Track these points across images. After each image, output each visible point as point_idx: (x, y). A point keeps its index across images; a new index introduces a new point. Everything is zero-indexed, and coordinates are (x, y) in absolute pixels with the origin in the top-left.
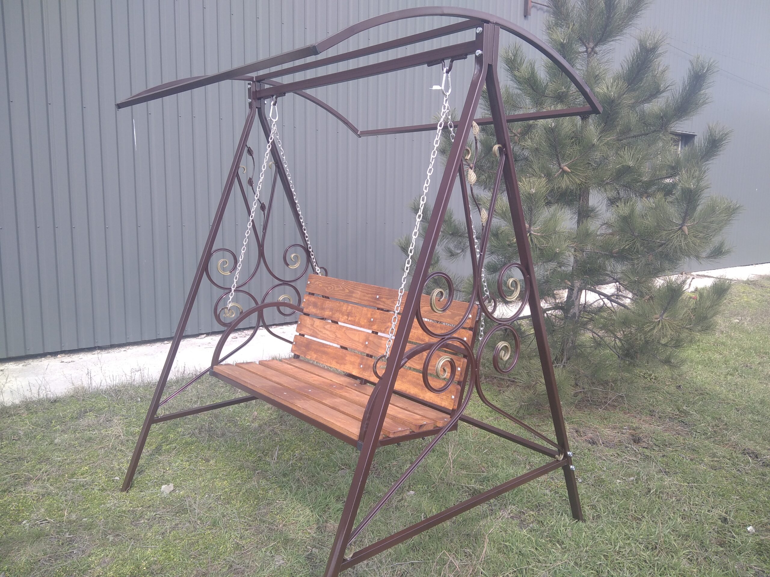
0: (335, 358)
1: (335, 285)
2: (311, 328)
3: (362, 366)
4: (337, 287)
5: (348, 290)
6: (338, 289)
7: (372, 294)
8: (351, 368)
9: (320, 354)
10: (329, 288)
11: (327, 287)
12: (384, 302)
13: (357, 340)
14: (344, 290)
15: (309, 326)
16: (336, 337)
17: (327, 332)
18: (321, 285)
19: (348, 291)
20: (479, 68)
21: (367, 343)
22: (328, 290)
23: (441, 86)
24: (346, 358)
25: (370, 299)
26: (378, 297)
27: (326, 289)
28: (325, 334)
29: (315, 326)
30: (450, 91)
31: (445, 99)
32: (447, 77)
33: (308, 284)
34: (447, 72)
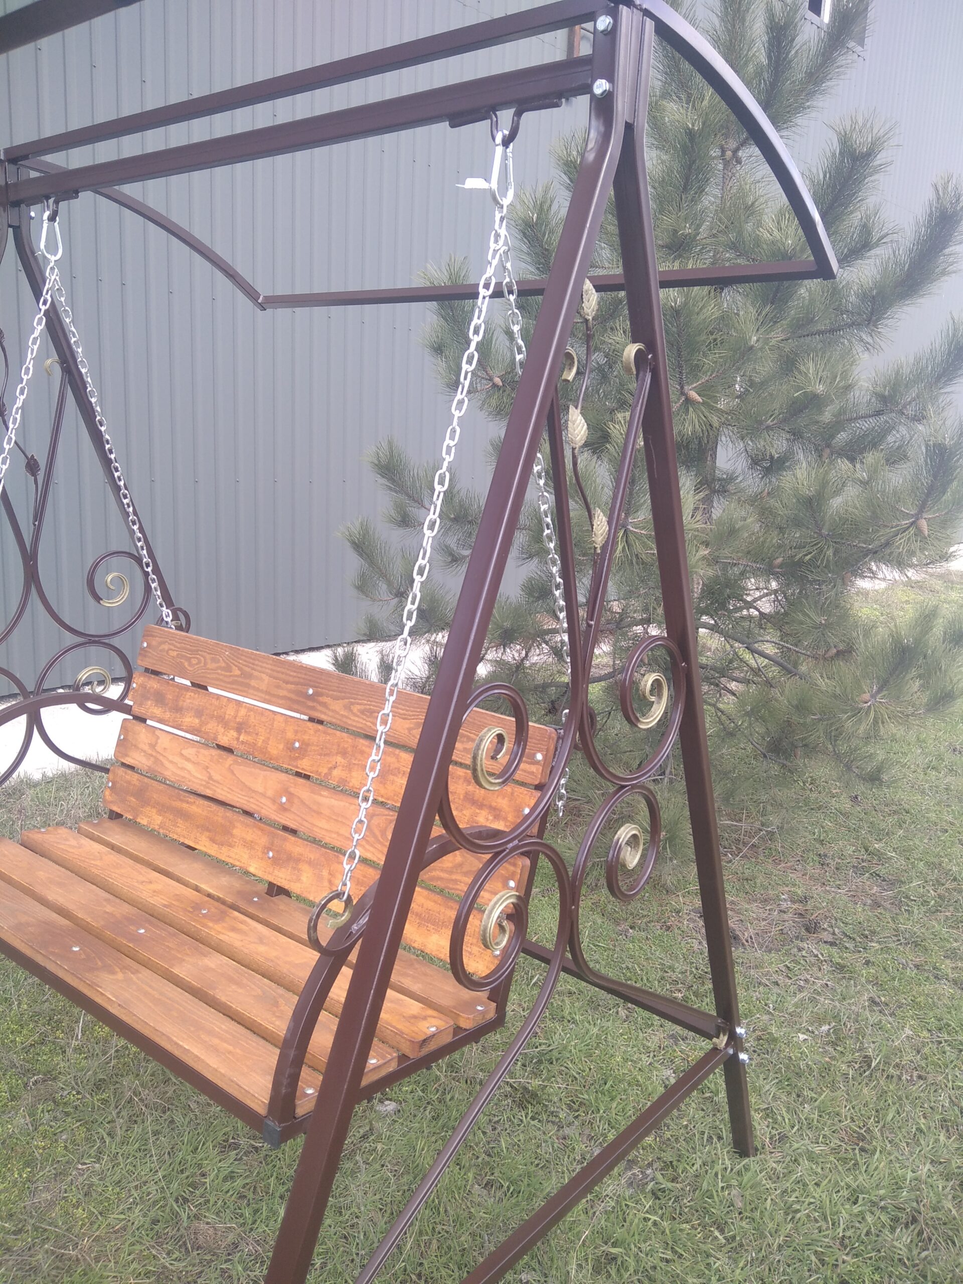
0: (208, 830)
1: (208, 656)
2: (150, 752)
3: (271, 854)
4: (214, 660)
5: (240, 669)
6: (214, 665)
7: (297, 684)
8: (246, 856)
9: (171, 817)
10: (194, 661)
11: (189, 660)
12: (324, 705)
13: (260, 789)
14: (228, 669)
15: (146, 748)
16: (210, 778)
17: (189, 766)
18: (175, 653)
19: (238, 672)
20: (602, 129)
21: (284, 800)
22: (190, 665)
23: (488, 179)
24: (235, 832)
25: (293, 696)
26: (311, 691)
27: (186, 664)
28: (182, 769)
29: (158, 748)
30: (511, 193)
31: (498, 216)
32: (505, 157)
33: (143, 649)
34: (506, 142)
